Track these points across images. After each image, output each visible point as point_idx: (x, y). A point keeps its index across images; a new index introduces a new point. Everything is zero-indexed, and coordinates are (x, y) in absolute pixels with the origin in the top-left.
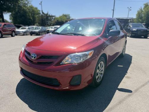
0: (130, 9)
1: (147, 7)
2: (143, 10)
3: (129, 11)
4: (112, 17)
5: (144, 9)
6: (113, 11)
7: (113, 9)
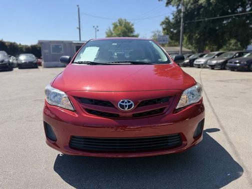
0: (97, 29)
1: (117, 28)
2: (113, 32)
3: (96, 32)
4: (79, 40)
5: (114, 30)
6: (78, 30)
7: (78, 27)
